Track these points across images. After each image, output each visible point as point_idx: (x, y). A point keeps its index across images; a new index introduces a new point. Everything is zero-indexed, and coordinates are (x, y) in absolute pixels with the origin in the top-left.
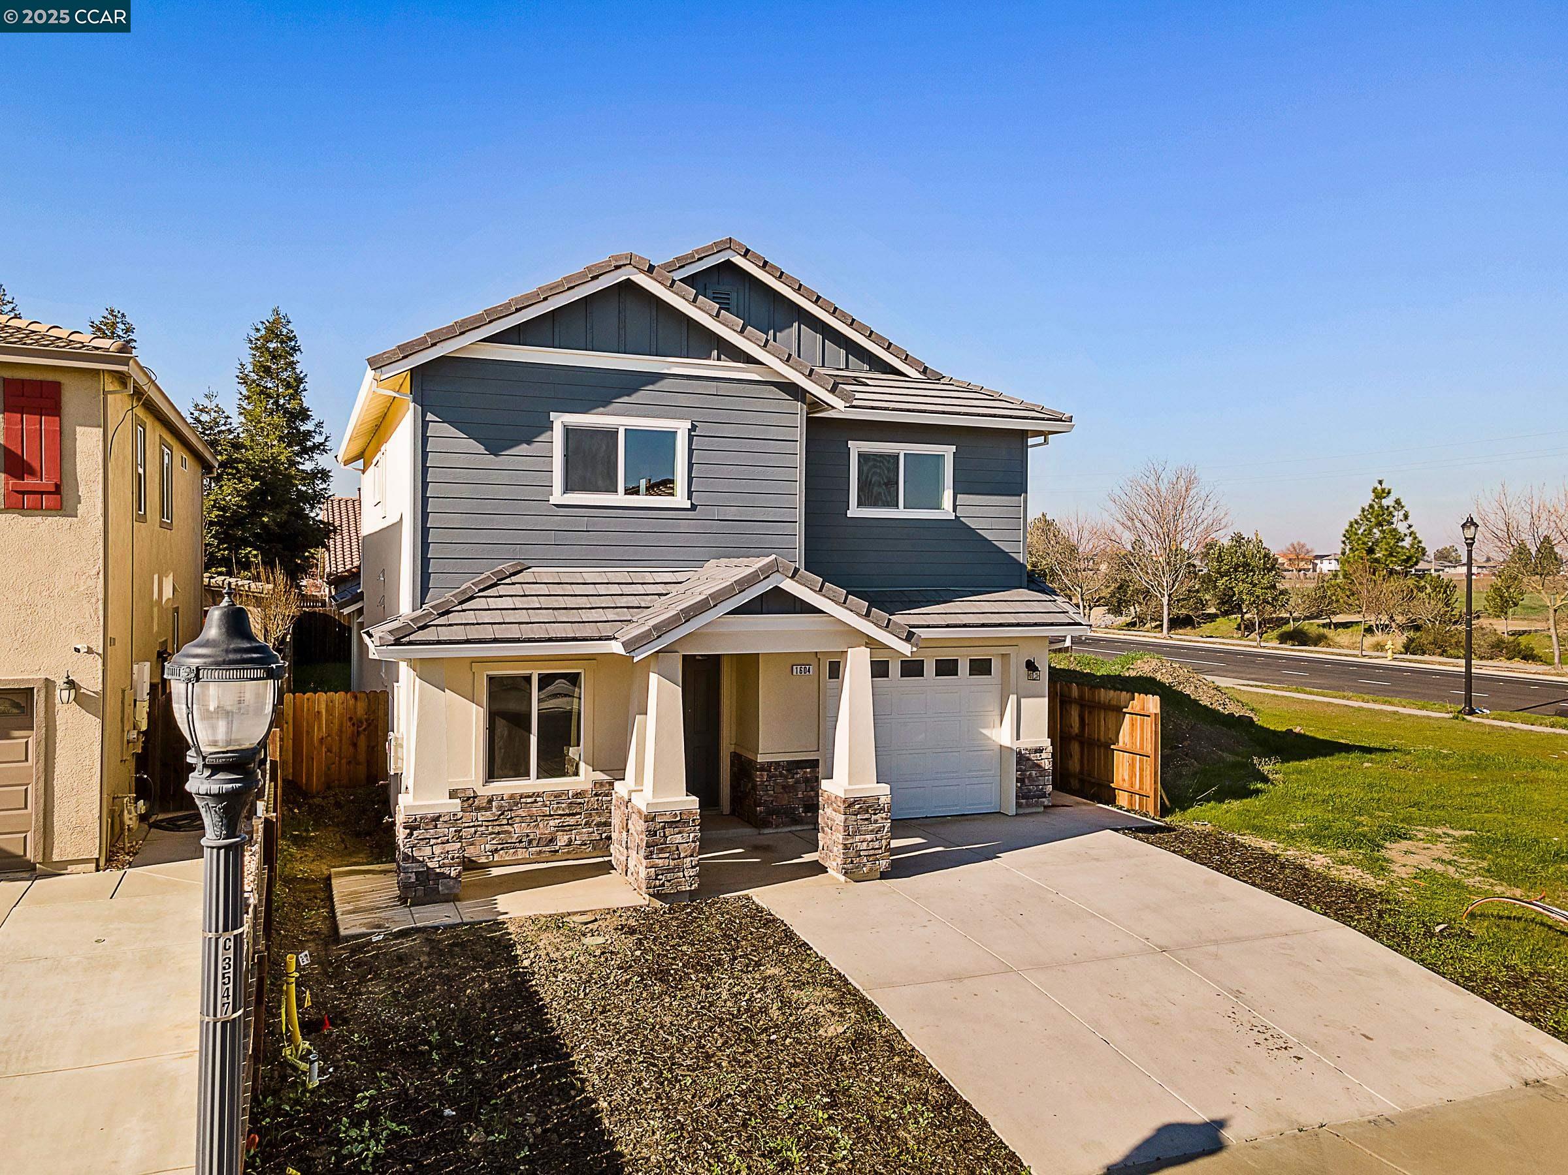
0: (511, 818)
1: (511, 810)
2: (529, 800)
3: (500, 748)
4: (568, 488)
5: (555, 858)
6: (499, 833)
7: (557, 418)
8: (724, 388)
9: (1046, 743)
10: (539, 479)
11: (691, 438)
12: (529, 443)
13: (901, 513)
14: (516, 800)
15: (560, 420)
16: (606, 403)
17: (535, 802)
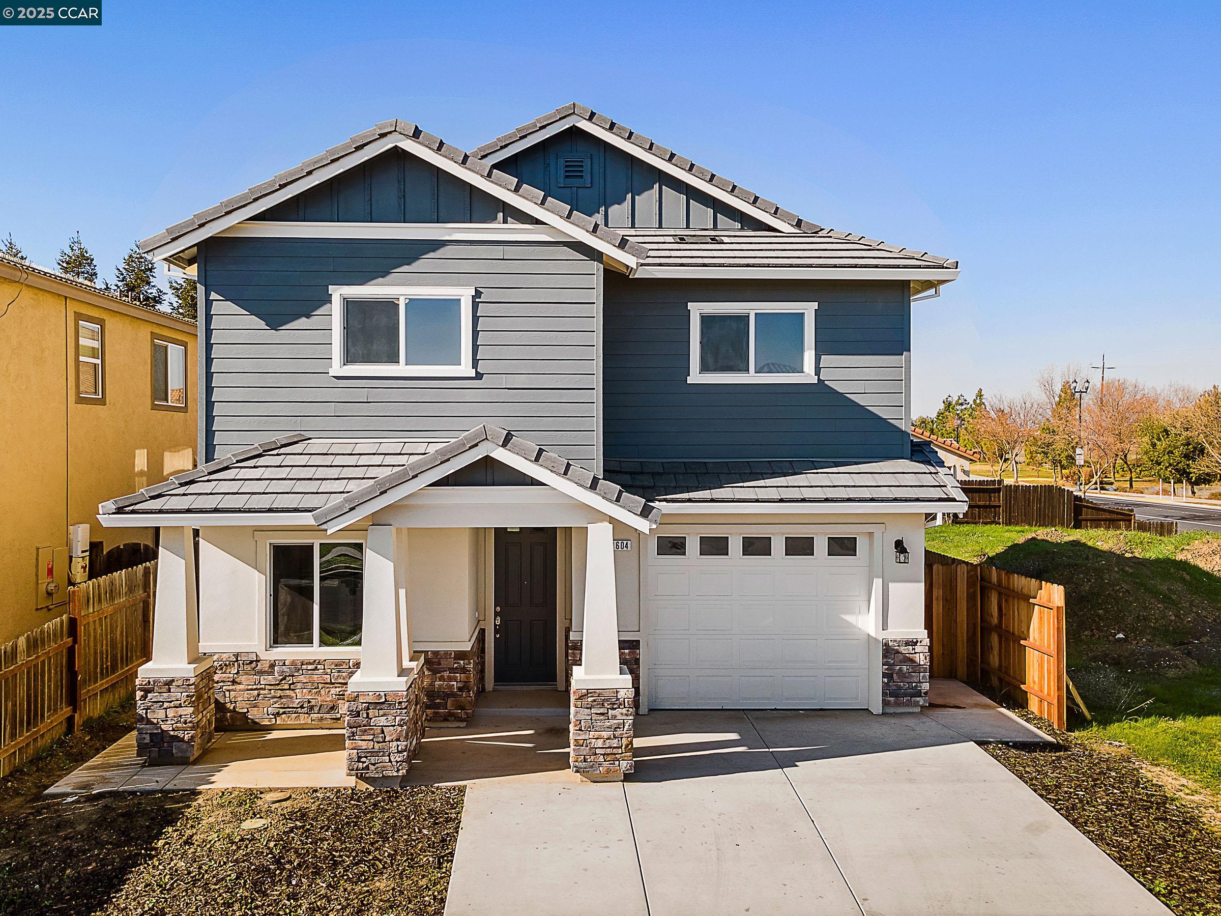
0: (293, 683)
1: (293, 676)
2: (310, 667)
3: (283, 615)
4: (349, 358)
5: (335, 725)
6: (280, 697)
7: (335, 290)
8: (511, 251)
9: (922, 634)
10: (319, 351)
11: (475, 306)
12: (308, 316)
13: (751, 377)
14: (298, 666)
15: (339, 293)
16: (385, 273)
17: (316, 669)
